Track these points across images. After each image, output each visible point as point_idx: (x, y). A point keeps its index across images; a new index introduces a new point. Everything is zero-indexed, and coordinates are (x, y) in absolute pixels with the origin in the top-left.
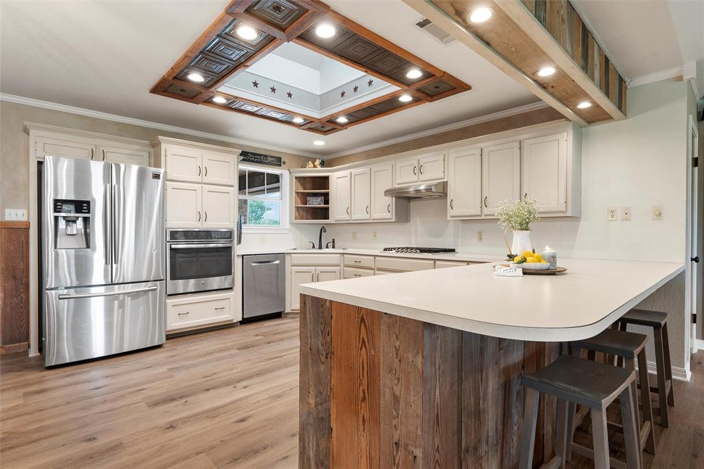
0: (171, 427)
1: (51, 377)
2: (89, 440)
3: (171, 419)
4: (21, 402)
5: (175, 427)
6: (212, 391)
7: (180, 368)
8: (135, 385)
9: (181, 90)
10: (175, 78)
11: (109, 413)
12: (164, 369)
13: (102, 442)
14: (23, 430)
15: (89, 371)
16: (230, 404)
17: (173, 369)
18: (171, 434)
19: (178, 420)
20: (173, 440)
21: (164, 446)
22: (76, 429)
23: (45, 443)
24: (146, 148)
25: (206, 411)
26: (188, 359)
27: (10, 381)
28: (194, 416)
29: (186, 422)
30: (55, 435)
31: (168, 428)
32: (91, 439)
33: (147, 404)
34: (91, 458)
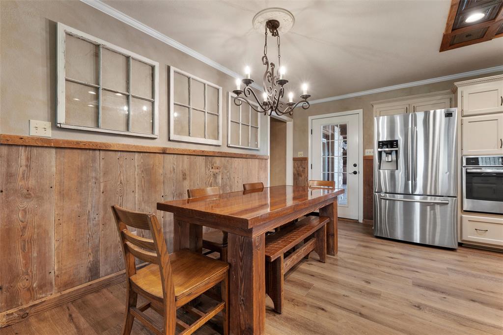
0: (418, 307)
1: (374, 242)
2: (367, 282)
3: (423, 302)
4: (355, 247)
5: (421, 309)
6: (476, 304)
7: (459, 271)
8: (415, 267)
9: (467, 36)
10: (453, 30)
11: (387, 274)
12: (445, 266)
13: (372, 287)
14: (346, 260)
15: (394, 246)
16: (489, 326)
17: (452, 269)
18: (415, 311)
19: (426, 306)
20: (412, 315)
21: (403, 315)
22: (366, 273)
23: (349, 271)
24: (447, 96)
25: (458, 316)
26: (473, 268)
27: (357, 237)
28: (444, 312)
29: (432, 311)
30: (355, 270)
31: (415, 306)
32: (368, 282)
33: (413, 282)
34: (361, 291)
